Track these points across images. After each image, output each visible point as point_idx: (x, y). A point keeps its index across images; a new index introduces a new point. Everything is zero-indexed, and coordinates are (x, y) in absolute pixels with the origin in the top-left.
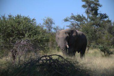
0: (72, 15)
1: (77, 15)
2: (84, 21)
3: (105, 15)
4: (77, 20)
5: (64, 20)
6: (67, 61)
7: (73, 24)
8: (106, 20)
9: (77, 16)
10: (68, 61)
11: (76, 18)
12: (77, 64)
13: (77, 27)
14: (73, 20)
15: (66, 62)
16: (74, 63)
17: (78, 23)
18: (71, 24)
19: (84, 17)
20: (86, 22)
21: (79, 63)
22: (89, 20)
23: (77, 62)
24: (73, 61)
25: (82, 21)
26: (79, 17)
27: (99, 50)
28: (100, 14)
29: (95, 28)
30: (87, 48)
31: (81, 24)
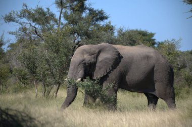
0: (25, 8)
1: (35, 8)
2: (52, 22)
3: (101, 12)
4: (35, 20)
5: (5, 18)
6: (7, 114)
7: (24, 30)
9: (36, 11)
10: (10, 115)
11: (33, 15)
12: (31, 122)
13: (33, 35)
14: (25, 20)
15: (4, 116)
16: (24, 121)
17: (37, 26)
18: (20, 29)
19: (52, 15)
20: (56, 27)
21: (35, 119)
22: (63, 21)
23: (31, 118)
24: (22, 115)
25: (47, 22)
26: (40, 13)
27: (83, 91)
28: (90, 10)
29: (76, 41)
30: (55, 87)
31: (43, 31)
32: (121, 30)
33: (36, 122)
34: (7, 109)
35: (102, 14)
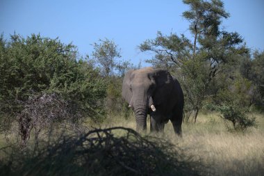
0: (160, 35)
1: (169, 35)
2: (187, 48)
3: (235, 35)
4: (170, 47)
5: (141, 48)
6: (147, 142)
7: (160, 57)
8: (237, 46)
9: (171, 38)
10: (150, 142)
11: (168, 42)
12: (171, 149)
13: (169, 62)
14: (160, 47)
15: (144, 144)
16: (164, 147)
17: (172, 53)
18: (156, 56)
19: (187, 41)
20: (191, 52)
21: (175, 146)
22: (198, 45)
23: (171, 145)
24: (162, 143)
25: (183, 48)
26: (174, 40)
27: (222, 115)
28: (224, 34)
29: (212, 66)
30: (194, 112)
31: (179, 57)
32: (257, 52)
33: (176, 149)
34: (147, 136)
35: (237, 37)
